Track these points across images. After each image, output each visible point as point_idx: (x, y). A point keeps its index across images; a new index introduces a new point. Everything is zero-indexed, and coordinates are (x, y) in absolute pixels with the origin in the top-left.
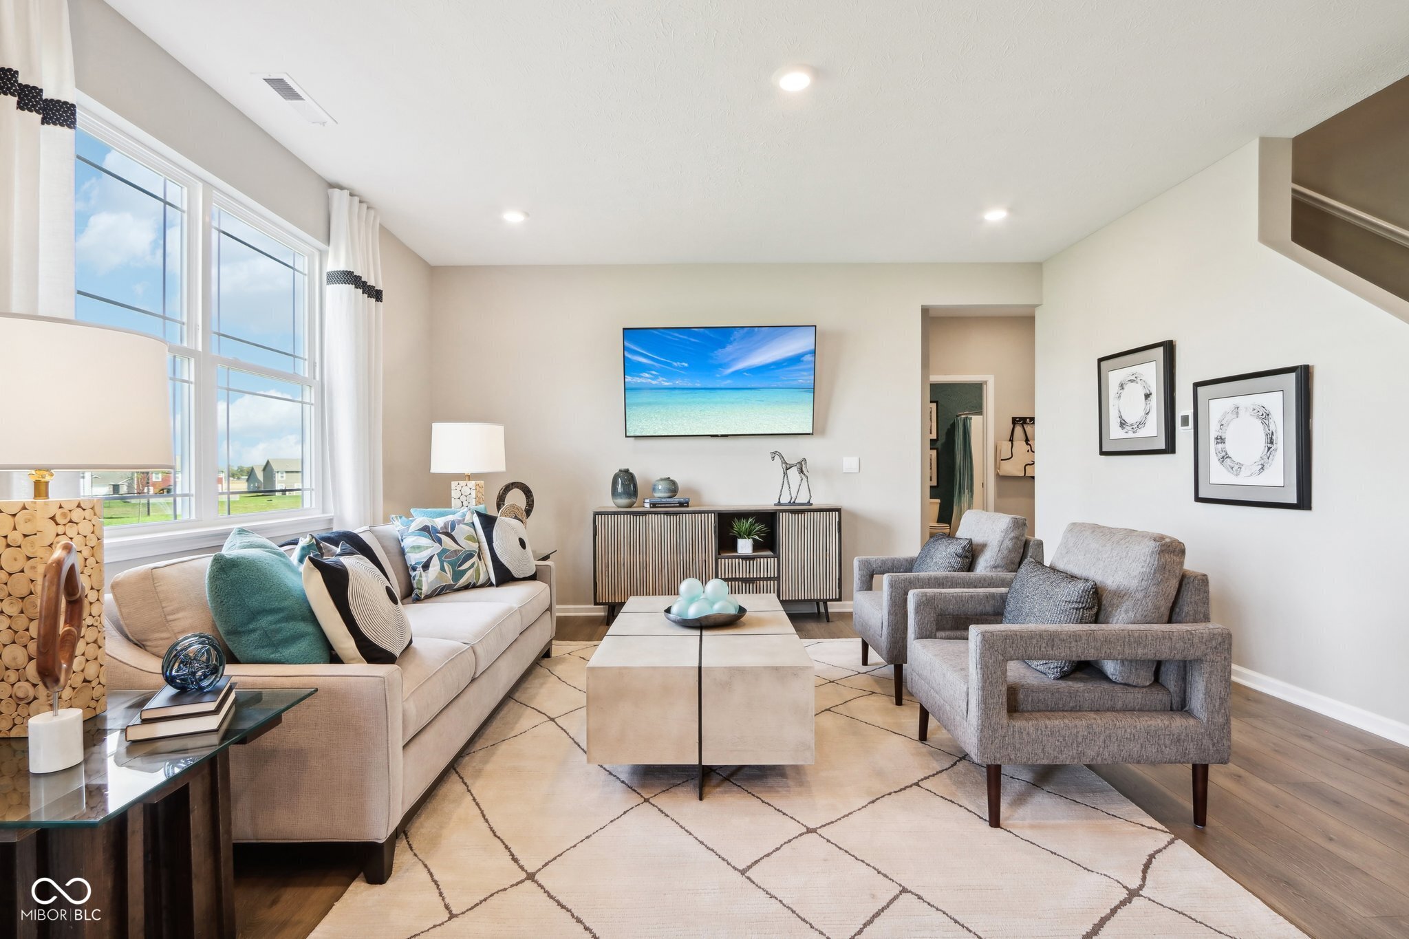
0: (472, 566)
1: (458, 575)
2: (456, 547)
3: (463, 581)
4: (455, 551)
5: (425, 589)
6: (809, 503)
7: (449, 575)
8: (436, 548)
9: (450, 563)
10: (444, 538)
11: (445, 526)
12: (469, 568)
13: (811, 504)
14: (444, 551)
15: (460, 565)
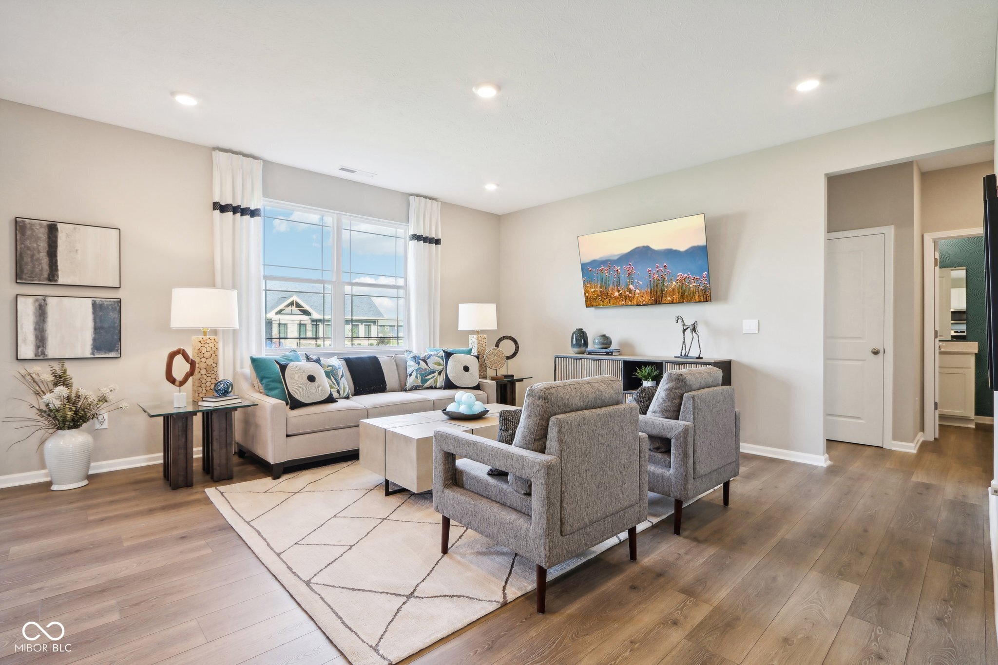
0: (433, 377)
1: (424, 381)
2: (427, 367)
3: (427, 384)
4: (425, 369)
5: (408, 386)
6: (699, 358)
7: (419, 381)
8: (417, 366)
9: (421, 375)
10: (421, 362)
11: (425, 357)
12: (431, 378)
13: (702, 358)
14: (419, 368)
15: (425, 377)
